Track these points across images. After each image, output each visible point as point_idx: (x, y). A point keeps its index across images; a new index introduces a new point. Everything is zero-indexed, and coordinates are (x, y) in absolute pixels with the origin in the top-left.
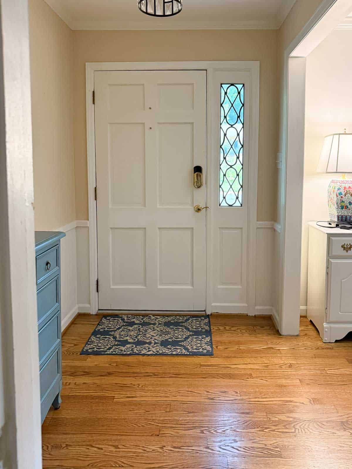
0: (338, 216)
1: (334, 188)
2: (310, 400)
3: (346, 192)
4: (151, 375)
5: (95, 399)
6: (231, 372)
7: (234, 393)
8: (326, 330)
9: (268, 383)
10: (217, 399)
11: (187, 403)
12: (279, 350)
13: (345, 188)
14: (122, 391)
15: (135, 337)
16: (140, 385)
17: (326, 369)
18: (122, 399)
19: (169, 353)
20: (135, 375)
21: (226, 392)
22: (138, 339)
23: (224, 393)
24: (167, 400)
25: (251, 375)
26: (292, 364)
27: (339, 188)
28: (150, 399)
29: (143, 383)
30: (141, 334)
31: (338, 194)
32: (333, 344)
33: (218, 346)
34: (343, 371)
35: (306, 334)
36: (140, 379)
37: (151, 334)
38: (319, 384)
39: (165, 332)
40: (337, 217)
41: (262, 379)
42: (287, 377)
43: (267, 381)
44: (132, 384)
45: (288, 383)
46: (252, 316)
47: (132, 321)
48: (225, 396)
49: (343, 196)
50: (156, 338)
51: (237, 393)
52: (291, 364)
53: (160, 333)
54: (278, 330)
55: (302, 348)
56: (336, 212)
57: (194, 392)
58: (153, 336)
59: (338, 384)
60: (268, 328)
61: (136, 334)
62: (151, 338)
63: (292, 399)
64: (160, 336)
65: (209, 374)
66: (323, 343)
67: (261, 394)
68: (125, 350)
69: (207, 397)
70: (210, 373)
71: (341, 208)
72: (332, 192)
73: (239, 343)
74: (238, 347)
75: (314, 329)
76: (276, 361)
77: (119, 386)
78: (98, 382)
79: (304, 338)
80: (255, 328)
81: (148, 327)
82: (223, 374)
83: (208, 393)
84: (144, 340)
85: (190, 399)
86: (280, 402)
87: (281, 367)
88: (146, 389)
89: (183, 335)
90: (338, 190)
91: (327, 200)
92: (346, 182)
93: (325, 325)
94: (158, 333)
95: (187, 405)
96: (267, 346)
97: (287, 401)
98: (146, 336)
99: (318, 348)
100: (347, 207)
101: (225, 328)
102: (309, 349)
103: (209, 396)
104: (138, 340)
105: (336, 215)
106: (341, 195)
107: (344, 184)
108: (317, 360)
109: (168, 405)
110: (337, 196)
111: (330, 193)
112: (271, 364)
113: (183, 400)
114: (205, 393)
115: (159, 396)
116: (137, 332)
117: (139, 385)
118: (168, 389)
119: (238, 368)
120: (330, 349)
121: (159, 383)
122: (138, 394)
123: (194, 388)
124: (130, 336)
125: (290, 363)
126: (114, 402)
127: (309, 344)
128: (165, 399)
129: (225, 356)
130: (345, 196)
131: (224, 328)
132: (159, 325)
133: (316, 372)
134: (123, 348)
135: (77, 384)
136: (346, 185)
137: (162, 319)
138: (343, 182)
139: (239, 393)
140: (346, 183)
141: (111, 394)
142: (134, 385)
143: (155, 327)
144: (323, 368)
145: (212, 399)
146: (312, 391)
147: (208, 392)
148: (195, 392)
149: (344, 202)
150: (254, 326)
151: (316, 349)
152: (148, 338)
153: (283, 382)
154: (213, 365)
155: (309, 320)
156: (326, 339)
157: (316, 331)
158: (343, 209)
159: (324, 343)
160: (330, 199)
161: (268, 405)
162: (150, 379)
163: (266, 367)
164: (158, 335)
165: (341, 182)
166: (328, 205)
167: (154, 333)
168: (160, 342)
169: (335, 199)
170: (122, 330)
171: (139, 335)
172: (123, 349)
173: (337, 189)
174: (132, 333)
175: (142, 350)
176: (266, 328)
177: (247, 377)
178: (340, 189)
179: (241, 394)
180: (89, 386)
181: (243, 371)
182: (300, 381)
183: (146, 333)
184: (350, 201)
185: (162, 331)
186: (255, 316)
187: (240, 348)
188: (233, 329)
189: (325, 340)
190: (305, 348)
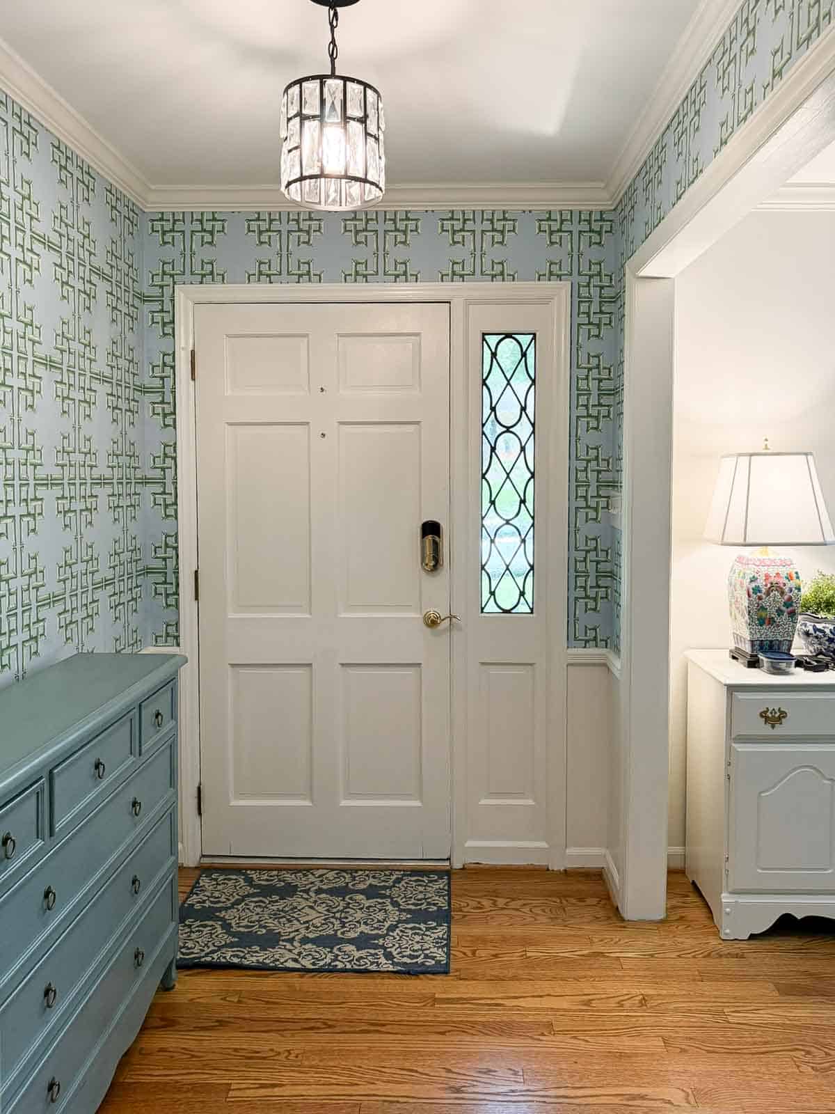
0: (752, 642)
1: (741, 575)
2: (688, 1095)
3: (769, 585)
4: (319, 1025)
5: (185, 1092)
6: (505, 1019)
7: (509, 1074)
8: (728, 910)
9: (589, 1047)
10: (470, 1090)
11: (398, 1102)
12: (617, 960)
13: (767, 577)
14: (250, 1069)
15: (350, 906)
16: (292, 1052)
17: (725, 1010)
18: (248, 1091)
19: (285, 872)
20: (280, 1026)
21: (490, 1071)
22: (343, 900)
23: (485, 1073)
24: (354, 1093)
25: (550, 1025)
26: (647, 995)
27: (754, 577)
28: (312, 1091)
29: (298, 1046)
30: (338, 912)
31: (751, 591)
32: (742, 945)
33: (476, 950)
34: (765, 1016)
35: (682, 918)
36: (293, 1035)
37: (314, 912)
38: (709, 1052)
39: (282, 918)
40: (750, 645)
41: (575, 1038)
42: (636, 1031)
43: (587, 1041)
44: (272, 1050)
45: (636, 1047)
46: (559, 871)
47: (363, 951)
48: (488, 1081)
49: (764, 596)
50: (304, 903)
51: (516, 1073)
52: (646, 998)
53: (295, 915)
54: (617, 908)
55: (674, 955)
56: (748, 633)
57: (416, 1072)
58: (311, 907)
59: (754, 1051)
60: (594, 901)
61: (348, 912)
62: (315, 902)
63: (643, 1091)
64: (296, 908)
65: (454, 1022)
66: (721, 942)
67: (572, 1077)
68: (367, 878)
69: (446, 1084)
70: (455, 1019)
71: (760, 623)
72: (738, 586)
73: (526, 941)
74: (524, 953)
75: (700, 903)
76: (611, 988)
77: (244, 1056)
78: (192, 1045)
79: (677, 928)
80: (564, 902)
81: (320, 931)
82: (484, 1024)
83: (450, 1075)
84: (331, 898)
85: (405, 1089)
86: (617, 1100)
87: (620, 1004)
88: (306, 1063)
89: (243, 910)
90: (751, 581)
91: (729, 603)
92: (768, 563)
93: (726, 898)
94: (299, 914)
95: (399, 1105)
96: (590, 949)
97: (633, 1097)
98: (327, 908)
99: (709, 955)
100: (771, 621)
101: (495, 903)
102: (689, 956)
103: (452, 1084)
104: (344, 898)
105: (749, 639)
106: (759, 594)
107: (766, 568)
108: (707, 987)
109: (355, 1105)
110: (749, 596)
111: (735, 587)
112: (598, 996)
113: (390, 1093)
114: (444, 1074)
115: (334, 1081)
116: (347, 918)
117: (290, 1054)
118: (358, 1065)
119: (518, 1008)
120: (737, 956)
121: (336, 1046)
122: (286, 1076)
123: (417, 1060)
124: (362, 908)
125: (642, 995)
126: (228, 1100)
127: (689, 942)
128: (350, 1090)
129: (493, 976)
130: (768, 594)
131: (493, 904)
132: (293, 938)
133: (702, 1018)
134: (371, 881)
135: (144, 1052)
136: (771, 570)
137: (282, 955)
138: (762, 563)
139: (521, 1074)
140: (769, 566)
141: (222, 1077)
142: (279, 1054)
143: (303, 931)
144: (720, 1009)
145: (458, 1090)
146: (692, 1068)
147: (449, 1071)
148: (420, 1070)
149: (767, 609)
150: (563, 896)
151: (704, 957)
152: (322, 903)
153: (625, 1044)
154: (465, 999)
155: (691, 881)
156: (727, 931)
157: (705, 910)
158: (764, 627)
159: (723, 940)
160: (734, 601)
161: (588, 1107)
162: (313, 1035)
163: (585, 1005)
164: (299, 910)
165: (758, 563)
166: (731, 614)
167: (308, 915)
168: (298, 893)
169: (745, 602)
170: (383, 922)
171: (342, 911)
172: (371, 879)
173: (749, 580)
174: (359, 915)
175: (335, 878)
176: (589, 901)
177: (540, 1031)
178: (757, 579)
179: (525, 1077)
180: (172, 1057)
181: (533, 1015)
182: (664, 1043)
183: (326, 915)
184: (779, 608)
185: (288, 919)
186: (565, 870)
187: (529, 954)
188: (513, 904)
189: (726, 934)
190: (678, 954)
